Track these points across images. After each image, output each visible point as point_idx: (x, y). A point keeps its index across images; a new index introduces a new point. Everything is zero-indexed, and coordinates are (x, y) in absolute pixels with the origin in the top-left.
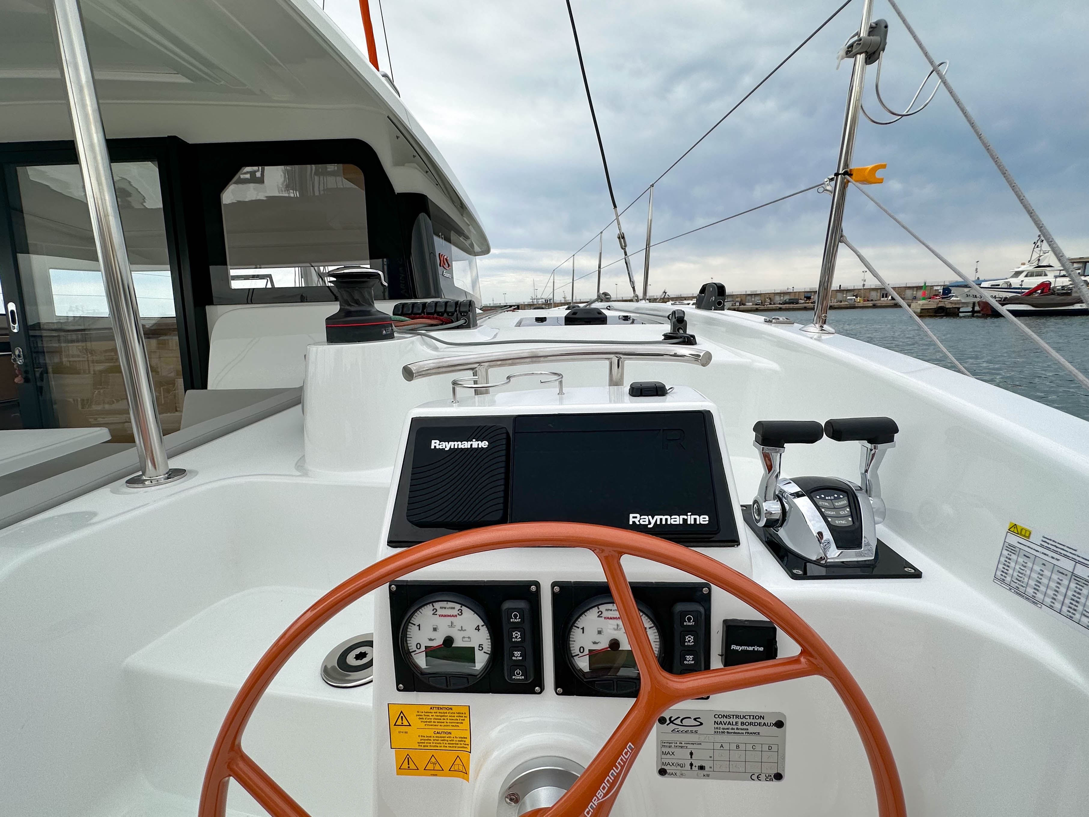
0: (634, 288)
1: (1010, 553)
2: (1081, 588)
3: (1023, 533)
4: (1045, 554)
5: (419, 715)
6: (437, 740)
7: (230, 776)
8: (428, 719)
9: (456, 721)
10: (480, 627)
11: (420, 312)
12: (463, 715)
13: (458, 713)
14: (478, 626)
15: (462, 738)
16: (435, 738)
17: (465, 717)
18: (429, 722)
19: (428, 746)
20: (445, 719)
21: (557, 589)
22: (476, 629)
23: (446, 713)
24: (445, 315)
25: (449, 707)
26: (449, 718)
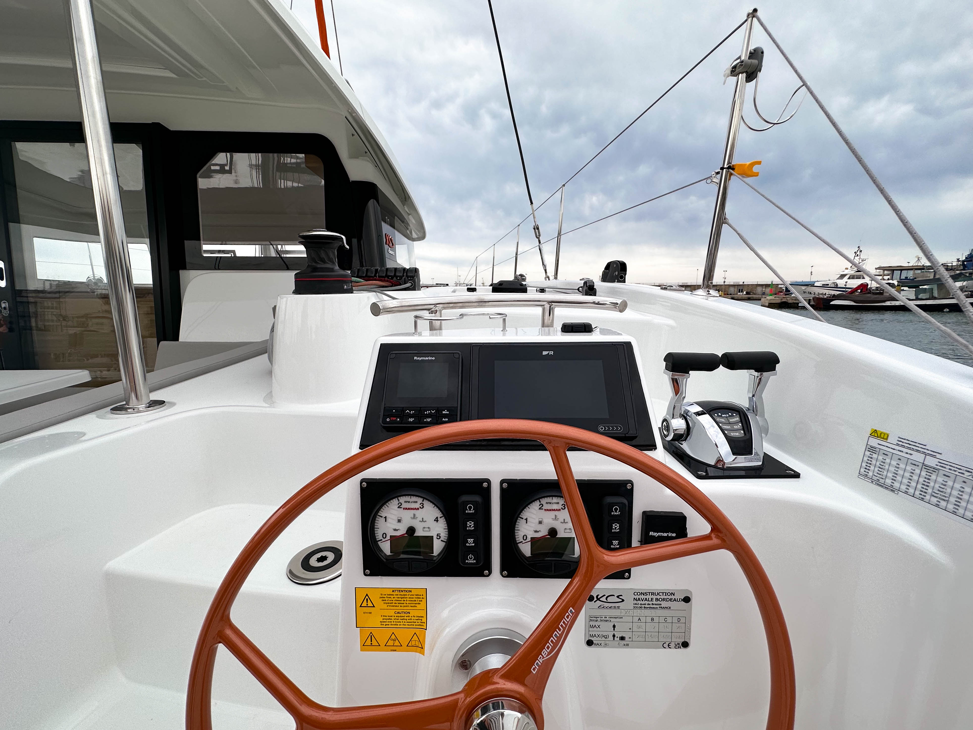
0: (545, 270)
1: (872, 453)
2: (930, 474)
3: (882, 436)
4: (900, 451)
5: (382, 598)
6: (398, 619)
7: (220, 642)
8: (390, 601)
9: (415, 602)
10: (439, 519)
11: (373, 275)
12: (421, 597)
13: (417, 595)
14: (437, 518)
15: (419, 617)
16: (395, 618)
17: (422, 598)
18: (391, 603)
19: (389, 625)
20: (405, 601)
21: (505, 485)
22: (435, 520)
23: (406, 595)
24: (395, 278)
25: (409, 590)
26: (408, 599)
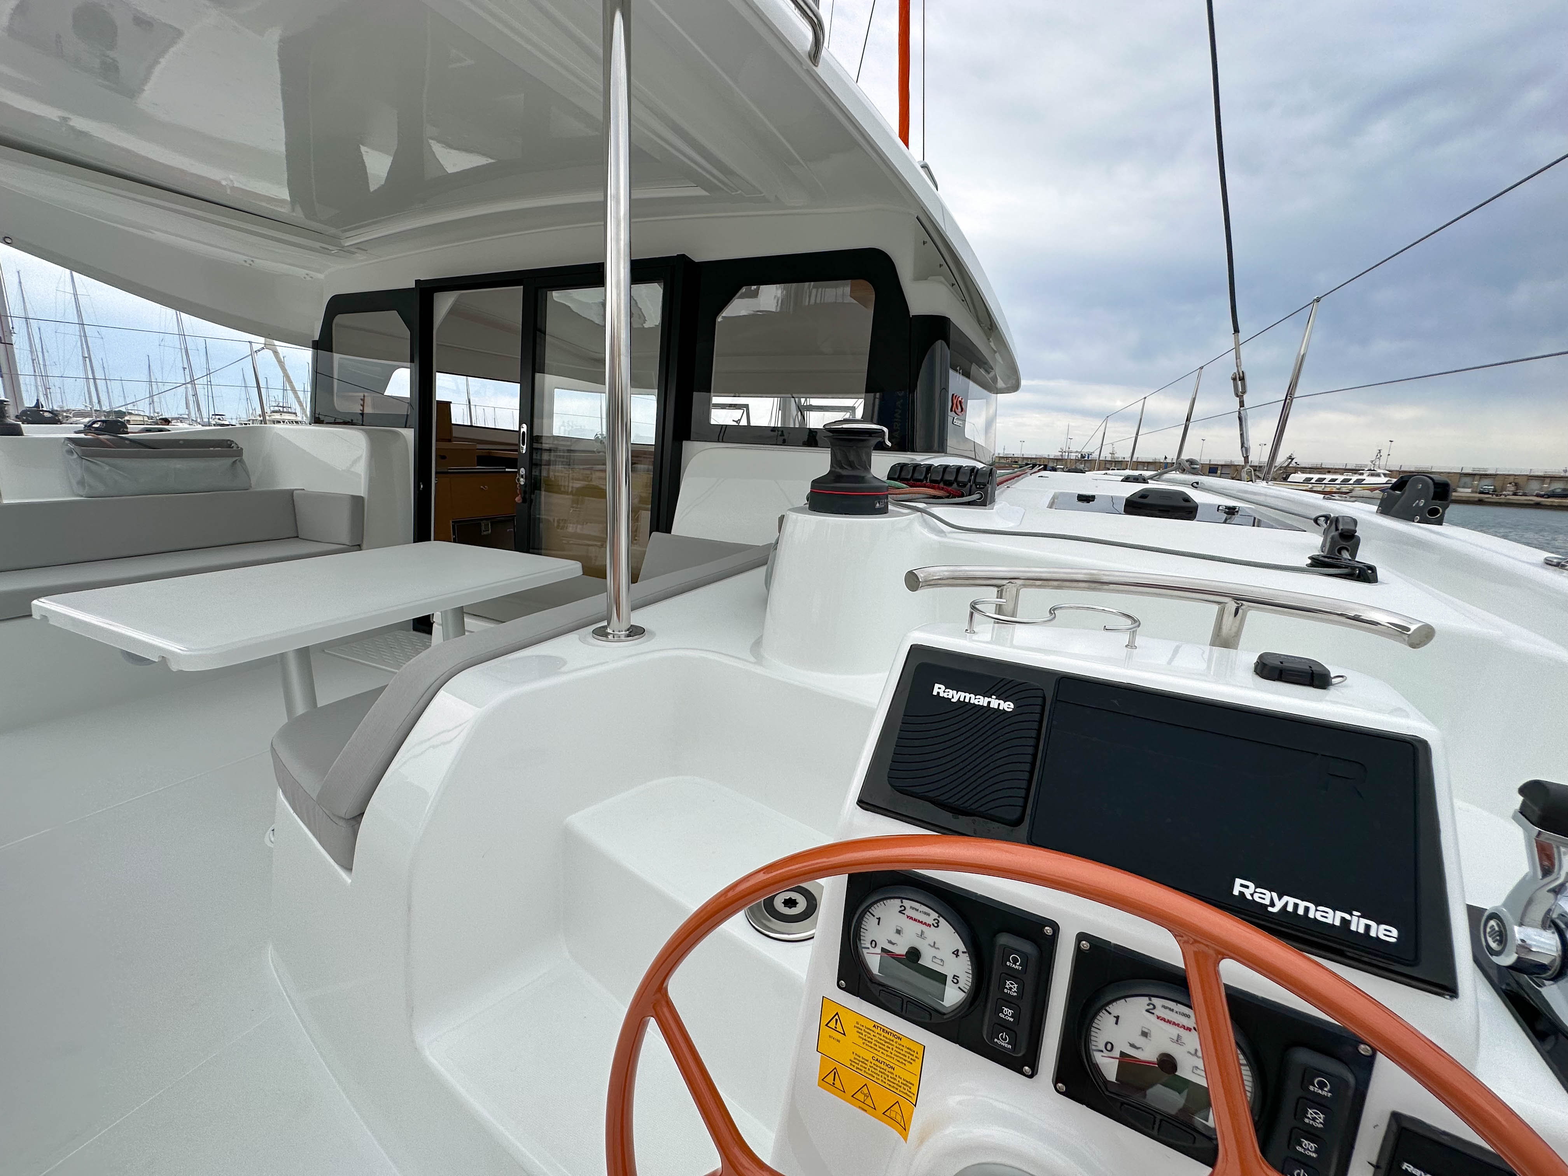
5: (857, 1028)
6: (874, 1069)
7: (652, 1016)
8: (869, 1037)
9: (904, 1058)
10: (960, 953)
11: (922, 478)
12: (915, 1054)
13: (908, 1048)
14: (958, 950)
15: (907, 1081)
16: (872, 1065)
17: (916, 1057)
18: (869, 1042)
19: (861, 1070)
20: (889, 1048)
21: (1085, 945)
22: (953, 953)
23: (893, 1041)
24: (955, 485)
25: (898, 1035)
26: (895, 1048)
